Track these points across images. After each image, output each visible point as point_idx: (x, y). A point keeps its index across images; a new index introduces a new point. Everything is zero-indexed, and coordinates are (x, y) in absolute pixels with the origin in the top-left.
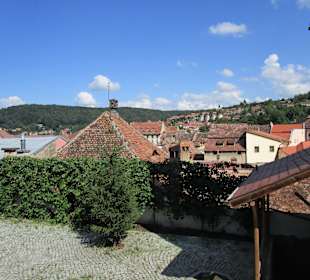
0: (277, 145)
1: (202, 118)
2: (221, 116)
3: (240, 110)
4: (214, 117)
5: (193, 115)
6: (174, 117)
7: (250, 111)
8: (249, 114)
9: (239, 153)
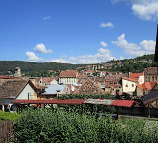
0: (135, 84)
1: (93, 68)
2: (102, 67)
3: (111, 64)
4: (99, 68)
5: (89, 66)
6: (79, 68)
7: (116, 64)
8: (116, 66)
9: (120, 87)
